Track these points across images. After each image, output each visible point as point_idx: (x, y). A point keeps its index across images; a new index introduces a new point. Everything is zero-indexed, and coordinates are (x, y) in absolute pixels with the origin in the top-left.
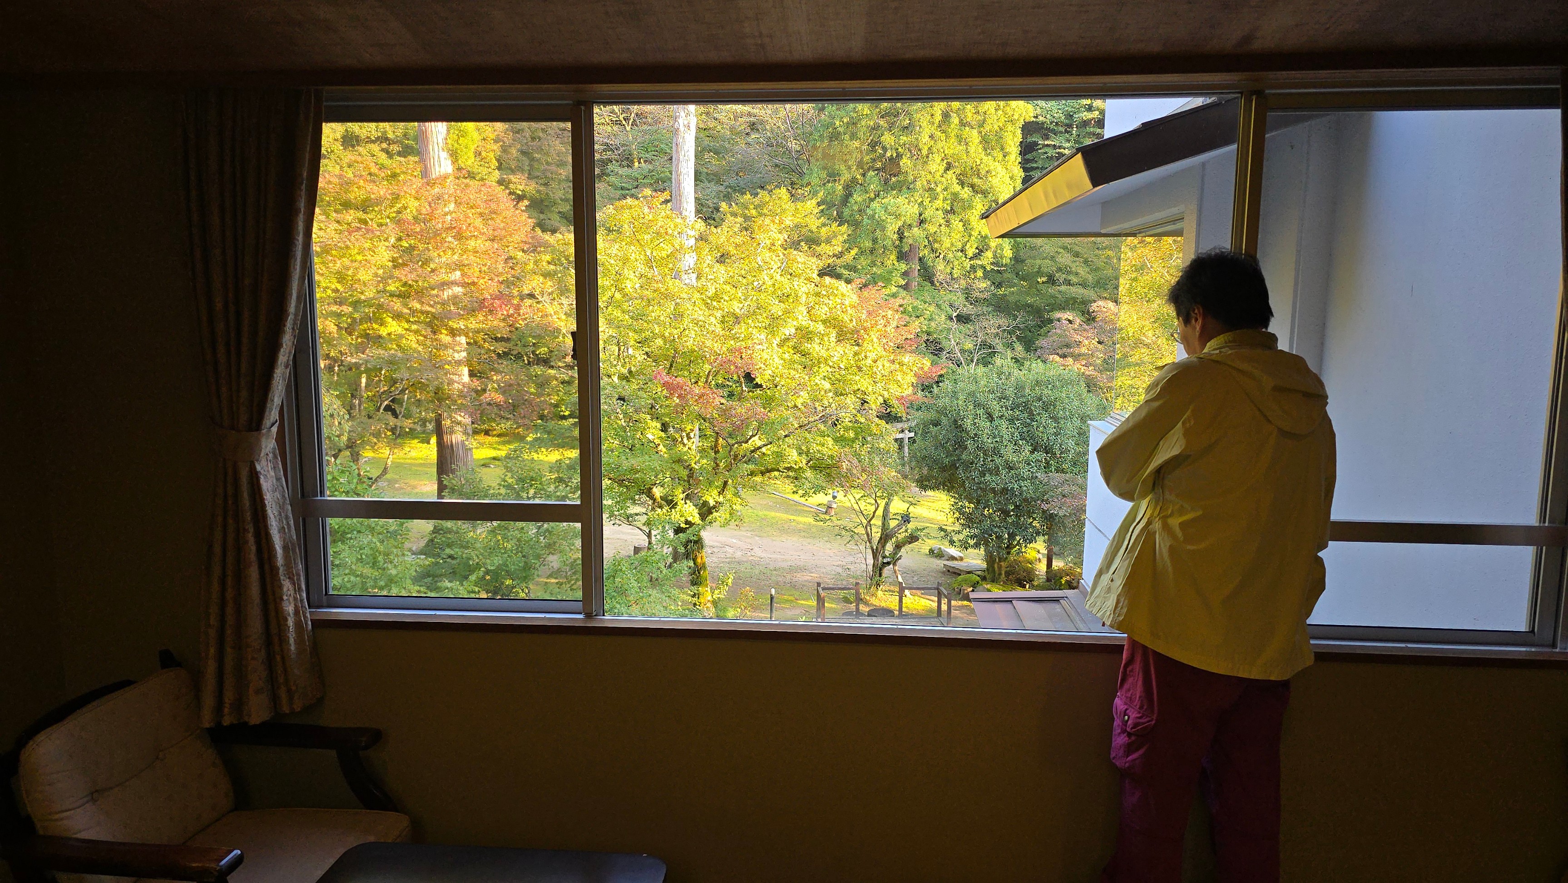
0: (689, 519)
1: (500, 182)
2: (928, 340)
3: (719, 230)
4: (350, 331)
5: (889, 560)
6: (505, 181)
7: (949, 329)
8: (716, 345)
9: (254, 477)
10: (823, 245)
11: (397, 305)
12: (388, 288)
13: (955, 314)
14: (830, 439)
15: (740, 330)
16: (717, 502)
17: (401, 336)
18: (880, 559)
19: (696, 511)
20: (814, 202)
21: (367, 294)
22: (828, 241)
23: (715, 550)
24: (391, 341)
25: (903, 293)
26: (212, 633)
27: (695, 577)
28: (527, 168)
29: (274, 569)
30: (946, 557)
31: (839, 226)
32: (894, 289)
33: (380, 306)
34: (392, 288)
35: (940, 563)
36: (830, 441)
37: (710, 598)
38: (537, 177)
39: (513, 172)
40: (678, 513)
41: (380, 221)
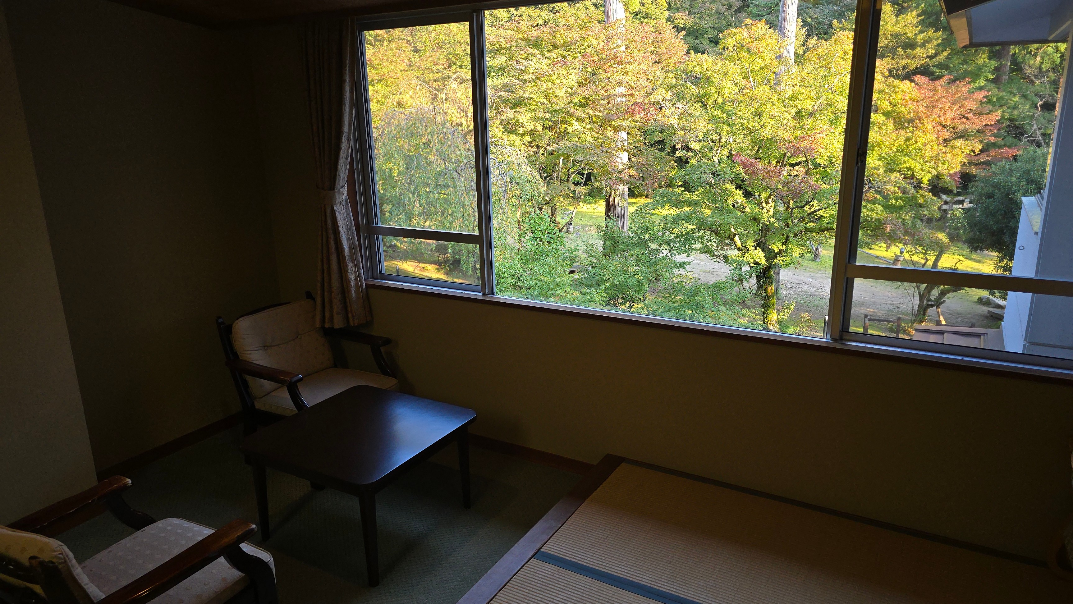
0: (757, 261)
1: (668, 20)
2: (1009, 126)
3: (828, 42)
4: (550, 129)
5: (933, 303)
6: (672, 18)
7: (1032, 117)
8: (785, 134)
9: (333, 212)
10: (918, 49)
11: (579, 112)
12: (573, 101)
13: (1040, 103)
14: (880, 206)
15: (808, 122)
16: (780, 250)
17: (580, 132)
18: (925, 302)
19: (763, 255)
20: (915, 13)
21: (560, 105)
22: (923, 45)
23: (794, 285)
24: (574, 135)
25: (991, 86)
26: (319, 284)
27: (765, 302)
28: (688, 7)
29: (344, 257)
30: (993, 305)
31: (934, 32)
32: (983, 83)
33: (568, 113)
34: (576, 101)
35: (985, 310)
36: (880, 208)
37: (776, 318)
38: (695, 13)
39: (678, 10)
40: (749, 256)
41: (575, 55)
